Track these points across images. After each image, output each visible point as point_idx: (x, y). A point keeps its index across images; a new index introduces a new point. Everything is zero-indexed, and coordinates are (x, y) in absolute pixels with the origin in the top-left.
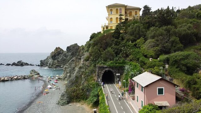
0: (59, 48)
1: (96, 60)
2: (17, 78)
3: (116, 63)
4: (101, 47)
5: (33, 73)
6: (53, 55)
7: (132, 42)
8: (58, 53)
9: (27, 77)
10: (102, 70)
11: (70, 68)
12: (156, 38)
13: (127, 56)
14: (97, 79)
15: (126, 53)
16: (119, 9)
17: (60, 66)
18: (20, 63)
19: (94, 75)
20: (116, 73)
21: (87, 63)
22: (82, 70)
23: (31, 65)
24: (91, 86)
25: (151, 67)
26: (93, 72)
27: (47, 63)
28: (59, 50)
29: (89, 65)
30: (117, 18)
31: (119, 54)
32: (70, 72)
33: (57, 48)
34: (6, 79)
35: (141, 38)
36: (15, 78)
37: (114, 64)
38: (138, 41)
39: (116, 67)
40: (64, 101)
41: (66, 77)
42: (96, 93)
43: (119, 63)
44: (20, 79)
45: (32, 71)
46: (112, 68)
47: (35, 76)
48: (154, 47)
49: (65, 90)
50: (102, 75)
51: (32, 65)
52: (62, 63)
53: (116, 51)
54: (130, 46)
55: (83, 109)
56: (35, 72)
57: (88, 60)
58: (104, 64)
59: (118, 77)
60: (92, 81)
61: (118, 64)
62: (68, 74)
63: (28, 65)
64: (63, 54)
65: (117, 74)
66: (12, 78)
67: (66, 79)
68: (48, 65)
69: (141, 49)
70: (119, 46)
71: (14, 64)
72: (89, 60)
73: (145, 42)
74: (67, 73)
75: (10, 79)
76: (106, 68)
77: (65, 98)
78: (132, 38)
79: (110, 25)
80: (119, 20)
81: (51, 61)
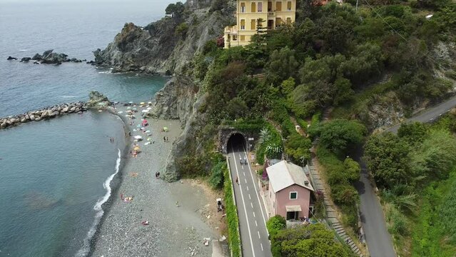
0: (132, 25)
1: (217, 112)
2: (69, 110)
3: (249, 123)
4: (225, 91)
5: (95, 97)
6: (121, 41)
7: (275, 86)
8: (129, 36)
9: (86, 107)
10: (227, 134)
11: (168, 98)
12: (311, 84)
13: (266, 109)
14: (219, 145)
15: (264, 106)
16: (257, 4)
17: (139, 67)
18: (50, 56)
19: (215, 137)
20: (248, 137)
21: (203, 116)
22: (196, 128)
23: (75, 61)
24: (212, 158)
25: (293, 148)
26: (213, 132)
27: (110, 59)
28: (133, 30)
29: (206, 120)
30: (253, 21)
31: (253, 106)
32: (168, 105)
33: (126, 25)
34: (50, 112)
35: (291, 78)
36: (66, 109)
37: (246, 125)
38: (285, 82)
39: (248, 130)
40: (172, 177)
41: (161, 113)
42: (219, 172)
43: (253, 123)
44: (74, 112)
45: (94, 93)
46: (243, 130)
47: (100, 104)
48: (306, 100)
49: (173, 161)
50: (226, 140)
51: (77, 62)
52: (141, 61)
53: (249, 100)
54: (271, 93)
55: (202, 192)
56: (99, 96)
57: (204, 112)
58: (230, 124)
59: (251, 142)
60: (212, 149)
61: (250, 125)
62: (166, 108)
63: (69, 60)
64: (142, 38)
65: (250, 139)
66: (60, 111)
67: (162, 116)
68: (113, 62)
69: (288, 99)
70: (253, 91)
71: (37, 58)
72: (207, 111)
73: (295, 86)
74: (163, 105)
75: (57, 113)
76: (233, 130)
77: (174, 172)
78: (275, 77)
79: (241, 34)
80: (256, 24)
81: (116, 53)
